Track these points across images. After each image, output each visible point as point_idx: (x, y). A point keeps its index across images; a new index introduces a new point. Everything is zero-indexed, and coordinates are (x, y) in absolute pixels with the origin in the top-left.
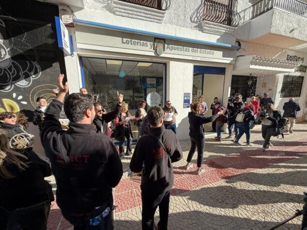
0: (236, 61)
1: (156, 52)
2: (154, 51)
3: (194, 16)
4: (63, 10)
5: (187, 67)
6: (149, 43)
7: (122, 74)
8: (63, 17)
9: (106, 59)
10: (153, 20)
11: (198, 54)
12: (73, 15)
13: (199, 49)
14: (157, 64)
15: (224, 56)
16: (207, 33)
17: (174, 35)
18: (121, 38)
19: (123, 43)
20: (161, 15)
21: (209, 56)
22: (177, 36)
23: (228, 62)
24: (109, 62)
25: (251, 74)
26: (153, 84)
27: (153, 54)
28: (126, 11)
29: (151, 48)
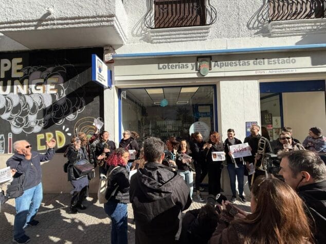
1: (199, 73)
2: (197, 72)
3: (254, 21)
4: (107, 50)
5: (247, 87)
6: (189, 64)
7: (164, 103)
8: (106, 56)
10: (195, 39)
11: (266, 66)
12: (114, 52)
13: (266, 60)
14: (206, 87)
15: (314, 63)
17: (225, 49)
18: (157, 65)
19: (159, 68)
20: (205, 31)
21: (286, 65)
26: (206, 113)
27: (195, 76)
28: (163, 37)
29: (193, 69)
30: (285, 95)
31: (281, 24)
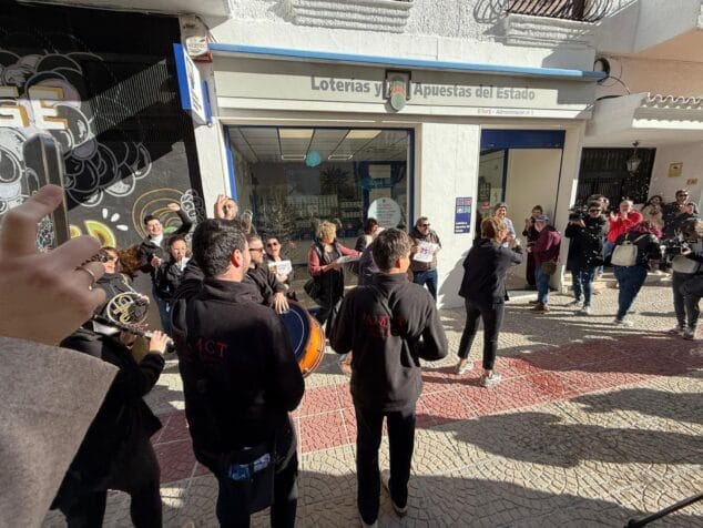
0: (594, 111)
1: (389, 104)
2: (385, 101)
3: (484, 6)
4: (188, 26)
5: (463, 135)
6: (372, 84)
7: (314, 160)
8: (188, 41)
9: (278, 127)
10: (382, 27)
11: (494, 101)
12: (209, 35)
13: (495, 89)
14: (392, 132)
15: (561, 101)
16: (517, 45)
17: (433, 59)
18: (309, 78)
19: (314, 87)
20: (400, 12)
21: (522, 103)
22: (441, 59)
23: (572, 115)
24: (284, 133)
25: (636, 144)
26: (383, 180)
27: (381, 109)
28: (319, 13)
29: (377, 95)
30: (512, 152)
31: (523, 22)
